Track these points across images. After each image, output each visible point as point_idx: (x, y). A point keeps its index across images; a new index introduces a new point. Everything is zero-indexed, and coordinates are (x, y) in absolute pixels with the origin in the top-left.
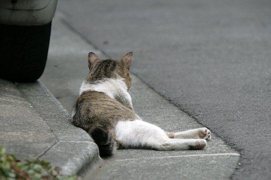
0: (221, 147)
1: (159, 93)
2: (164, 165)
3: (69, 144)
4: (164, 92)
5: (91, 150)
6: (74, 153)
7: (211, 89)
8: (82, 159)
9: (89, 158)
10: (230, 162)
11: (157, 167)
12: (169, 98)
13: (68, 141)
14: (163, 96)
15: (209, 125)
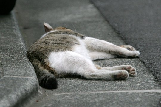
0: (150, 83)
1: (112, 26)
2: (93, 101)
3: (12, 79)
4: (116, 25)
5: (30, 85)
6: (12, 89)
7: (157, 24)
8: (18, 95)
9: (27, 93)
10: (153, 100)
11: (87, 103)
12: (119, 31)
13: (12, 76)
14: (114, 29)
15: (145, 60)
